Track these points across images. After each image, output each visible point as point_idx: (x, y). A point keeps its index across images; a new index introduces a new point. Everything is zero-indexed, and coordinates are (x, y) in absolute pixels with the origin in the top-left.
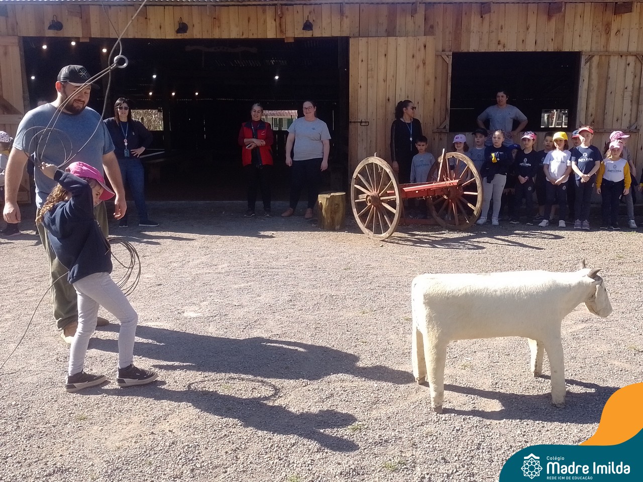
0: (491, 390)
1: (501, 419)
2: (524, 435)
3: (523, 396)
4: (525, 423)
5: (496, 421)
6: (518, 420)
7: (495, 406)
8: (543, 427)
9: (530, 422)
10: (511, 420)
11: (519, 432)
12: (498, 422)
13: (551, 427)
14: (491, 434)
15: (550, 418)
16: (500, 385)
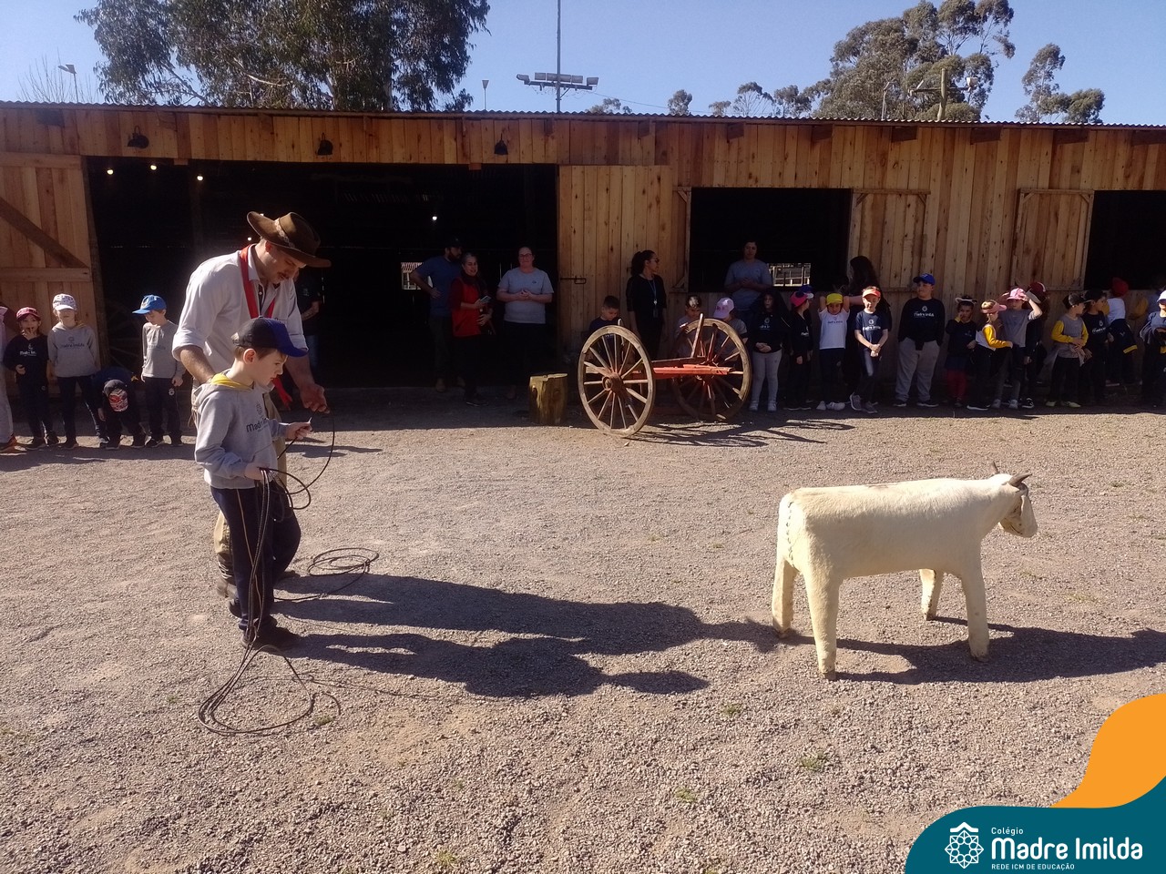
0: (881, 642)
1: (917, 682)
2: (959, 704)
3: (929, 648)
4: (952, 687)
5: (911, 686)
6: (940, 683)
7: (899, 664)
8: (977, 690)
9: (957, 684)
10: (931, 684)
11: (950, 700)
12: (916, 687)
13: (987, 689)
14: (916, 706)
15: (978, 677)
16: (890, 635)
